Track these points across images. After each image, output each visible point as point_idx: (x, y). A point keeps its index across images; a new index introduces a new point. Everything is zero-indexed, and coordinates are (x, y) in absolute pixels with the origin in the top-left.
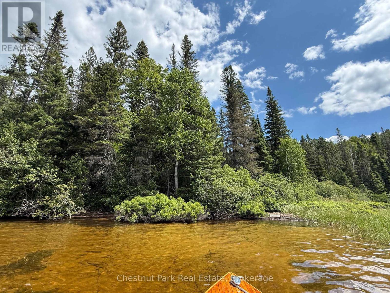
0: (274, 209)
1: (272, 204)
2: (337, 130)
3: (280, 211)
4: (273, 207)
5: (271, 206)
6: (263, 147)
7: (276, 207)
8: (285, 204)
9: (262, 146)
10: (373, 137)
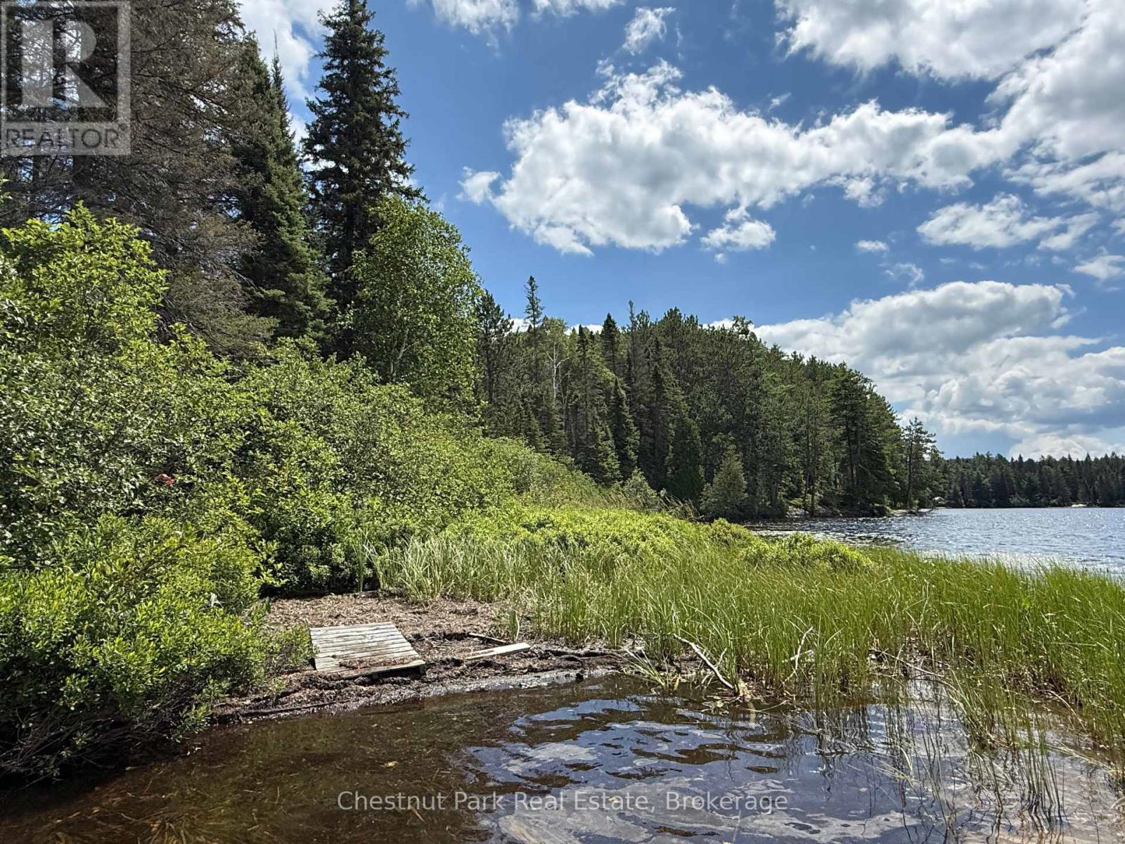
0: (335, 568)
1: (323, 537)
2: (531, 284)
3: (372, 585)
4: (325, 559)
5: (315, 551)
6: (288, 219)
7: (349, 553)
8: (406, 533)
9: (280, 210)
10: (609, 324)
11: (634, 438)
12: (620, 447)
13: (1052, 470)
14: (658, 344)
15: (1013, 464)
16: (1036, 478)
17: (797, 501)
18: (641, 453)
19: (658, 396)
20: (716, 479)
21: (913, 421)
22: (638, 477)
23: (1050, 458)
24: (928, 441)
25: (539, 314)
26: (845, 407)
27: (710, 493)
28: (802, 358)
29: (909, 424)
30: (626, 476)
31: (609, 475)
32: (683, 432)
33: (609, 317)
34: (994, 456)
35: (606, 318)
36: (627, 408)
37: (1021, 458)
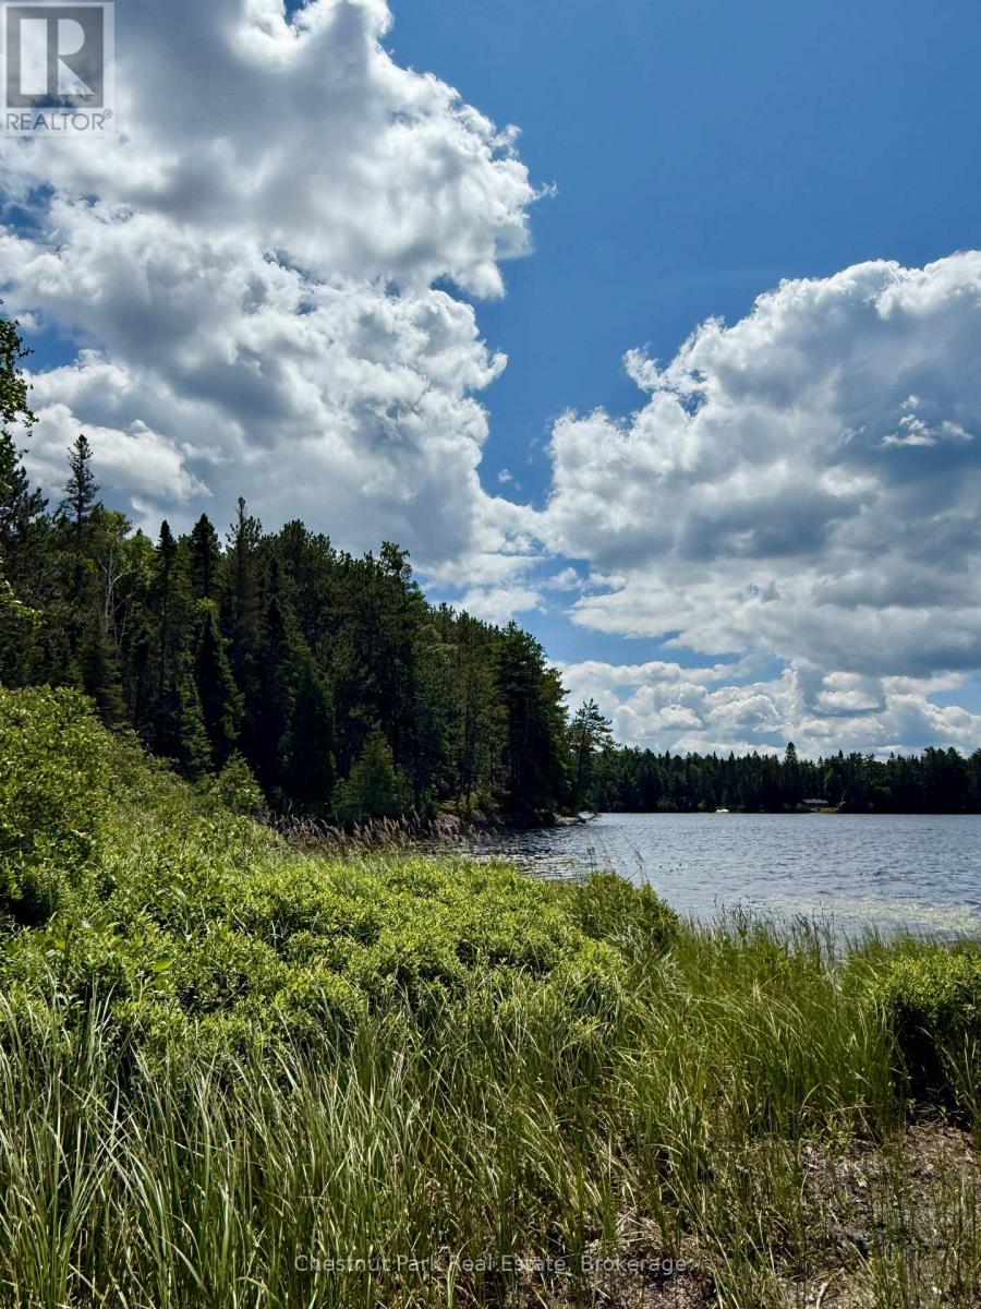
2: (80, 447)
10: (204, 529)
11: (237, 703)
12: (212, 715)
13: (699, 770)
14: (274, 568)
15: (661, 760)
16: (683, 778)
17: (449, 805)
18: (243, 725)
19: (274, 645)
20: (354, 772)
21: (588, 703)
22: (236, 766)
23: (696, 754)
24: (603, 730)
25: (90, 496)
26: (511, 679)
27: (346, 792)
28: (452, 613)
29: (583, 707)
30: (218, 764)
31: (197, 762)
32: (310, 698)
33: (204, 518)
34: (643, 750)
35: (198, 520)
36: (223, 657)
37: (668, 754)
